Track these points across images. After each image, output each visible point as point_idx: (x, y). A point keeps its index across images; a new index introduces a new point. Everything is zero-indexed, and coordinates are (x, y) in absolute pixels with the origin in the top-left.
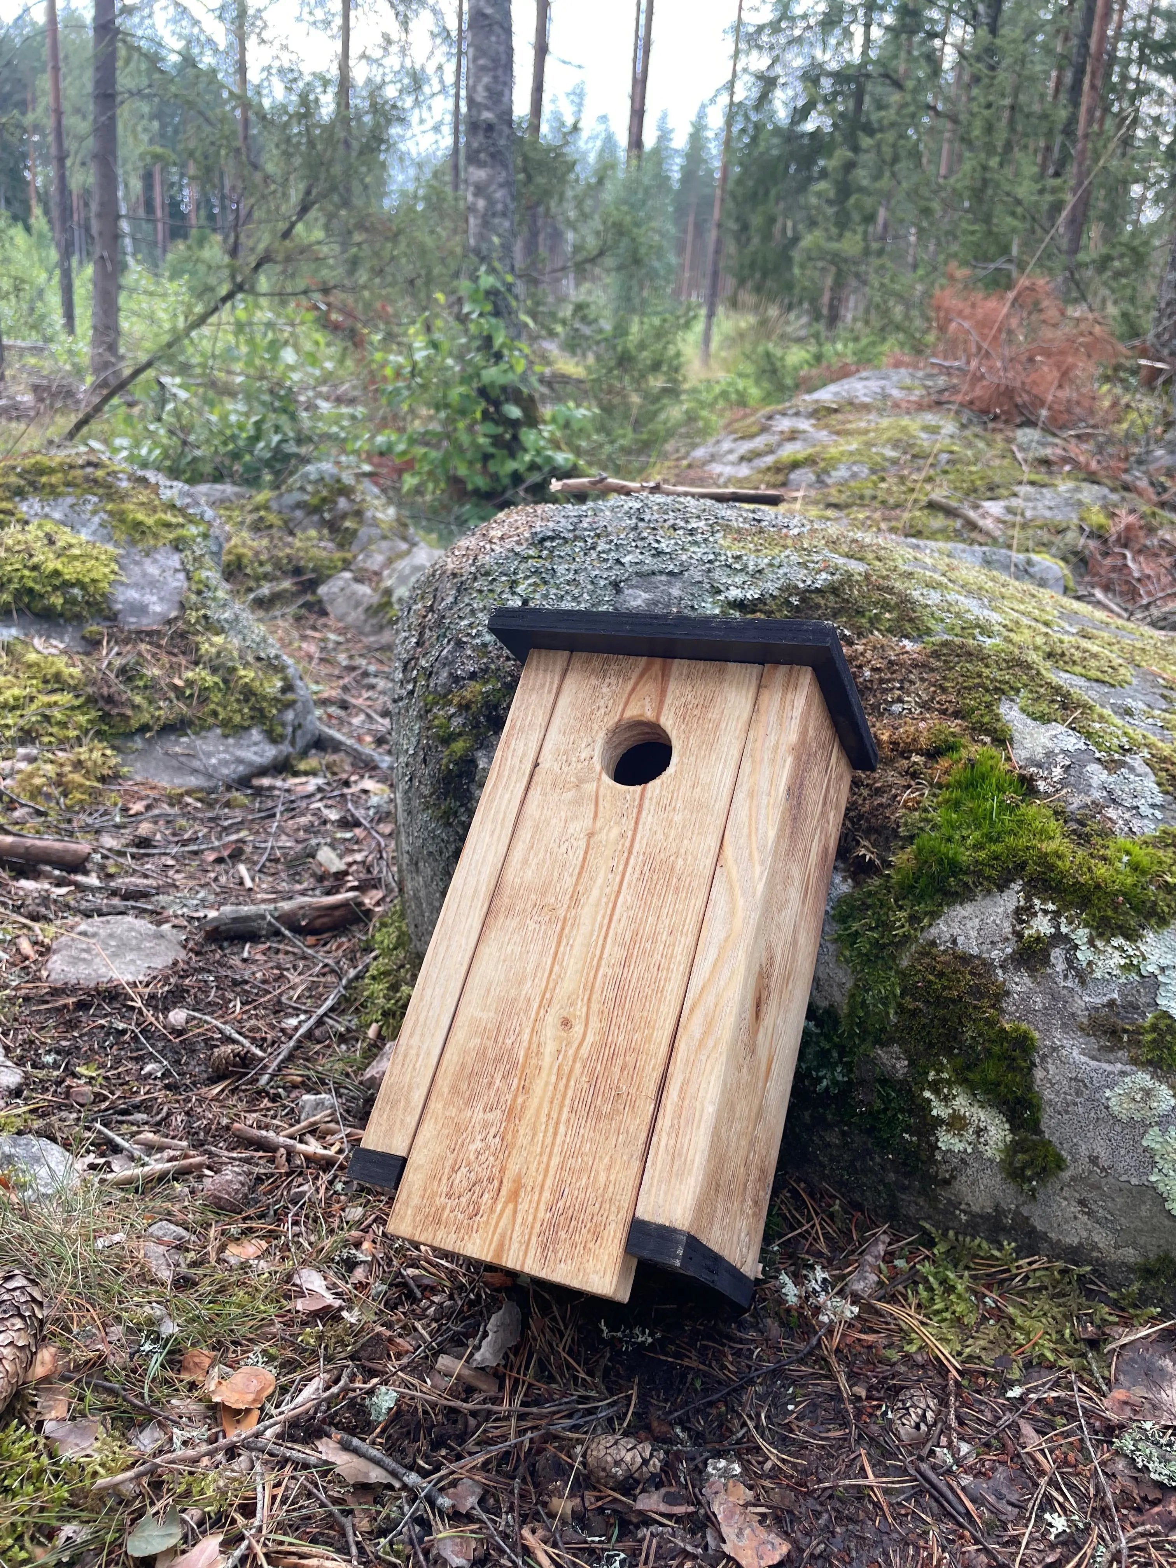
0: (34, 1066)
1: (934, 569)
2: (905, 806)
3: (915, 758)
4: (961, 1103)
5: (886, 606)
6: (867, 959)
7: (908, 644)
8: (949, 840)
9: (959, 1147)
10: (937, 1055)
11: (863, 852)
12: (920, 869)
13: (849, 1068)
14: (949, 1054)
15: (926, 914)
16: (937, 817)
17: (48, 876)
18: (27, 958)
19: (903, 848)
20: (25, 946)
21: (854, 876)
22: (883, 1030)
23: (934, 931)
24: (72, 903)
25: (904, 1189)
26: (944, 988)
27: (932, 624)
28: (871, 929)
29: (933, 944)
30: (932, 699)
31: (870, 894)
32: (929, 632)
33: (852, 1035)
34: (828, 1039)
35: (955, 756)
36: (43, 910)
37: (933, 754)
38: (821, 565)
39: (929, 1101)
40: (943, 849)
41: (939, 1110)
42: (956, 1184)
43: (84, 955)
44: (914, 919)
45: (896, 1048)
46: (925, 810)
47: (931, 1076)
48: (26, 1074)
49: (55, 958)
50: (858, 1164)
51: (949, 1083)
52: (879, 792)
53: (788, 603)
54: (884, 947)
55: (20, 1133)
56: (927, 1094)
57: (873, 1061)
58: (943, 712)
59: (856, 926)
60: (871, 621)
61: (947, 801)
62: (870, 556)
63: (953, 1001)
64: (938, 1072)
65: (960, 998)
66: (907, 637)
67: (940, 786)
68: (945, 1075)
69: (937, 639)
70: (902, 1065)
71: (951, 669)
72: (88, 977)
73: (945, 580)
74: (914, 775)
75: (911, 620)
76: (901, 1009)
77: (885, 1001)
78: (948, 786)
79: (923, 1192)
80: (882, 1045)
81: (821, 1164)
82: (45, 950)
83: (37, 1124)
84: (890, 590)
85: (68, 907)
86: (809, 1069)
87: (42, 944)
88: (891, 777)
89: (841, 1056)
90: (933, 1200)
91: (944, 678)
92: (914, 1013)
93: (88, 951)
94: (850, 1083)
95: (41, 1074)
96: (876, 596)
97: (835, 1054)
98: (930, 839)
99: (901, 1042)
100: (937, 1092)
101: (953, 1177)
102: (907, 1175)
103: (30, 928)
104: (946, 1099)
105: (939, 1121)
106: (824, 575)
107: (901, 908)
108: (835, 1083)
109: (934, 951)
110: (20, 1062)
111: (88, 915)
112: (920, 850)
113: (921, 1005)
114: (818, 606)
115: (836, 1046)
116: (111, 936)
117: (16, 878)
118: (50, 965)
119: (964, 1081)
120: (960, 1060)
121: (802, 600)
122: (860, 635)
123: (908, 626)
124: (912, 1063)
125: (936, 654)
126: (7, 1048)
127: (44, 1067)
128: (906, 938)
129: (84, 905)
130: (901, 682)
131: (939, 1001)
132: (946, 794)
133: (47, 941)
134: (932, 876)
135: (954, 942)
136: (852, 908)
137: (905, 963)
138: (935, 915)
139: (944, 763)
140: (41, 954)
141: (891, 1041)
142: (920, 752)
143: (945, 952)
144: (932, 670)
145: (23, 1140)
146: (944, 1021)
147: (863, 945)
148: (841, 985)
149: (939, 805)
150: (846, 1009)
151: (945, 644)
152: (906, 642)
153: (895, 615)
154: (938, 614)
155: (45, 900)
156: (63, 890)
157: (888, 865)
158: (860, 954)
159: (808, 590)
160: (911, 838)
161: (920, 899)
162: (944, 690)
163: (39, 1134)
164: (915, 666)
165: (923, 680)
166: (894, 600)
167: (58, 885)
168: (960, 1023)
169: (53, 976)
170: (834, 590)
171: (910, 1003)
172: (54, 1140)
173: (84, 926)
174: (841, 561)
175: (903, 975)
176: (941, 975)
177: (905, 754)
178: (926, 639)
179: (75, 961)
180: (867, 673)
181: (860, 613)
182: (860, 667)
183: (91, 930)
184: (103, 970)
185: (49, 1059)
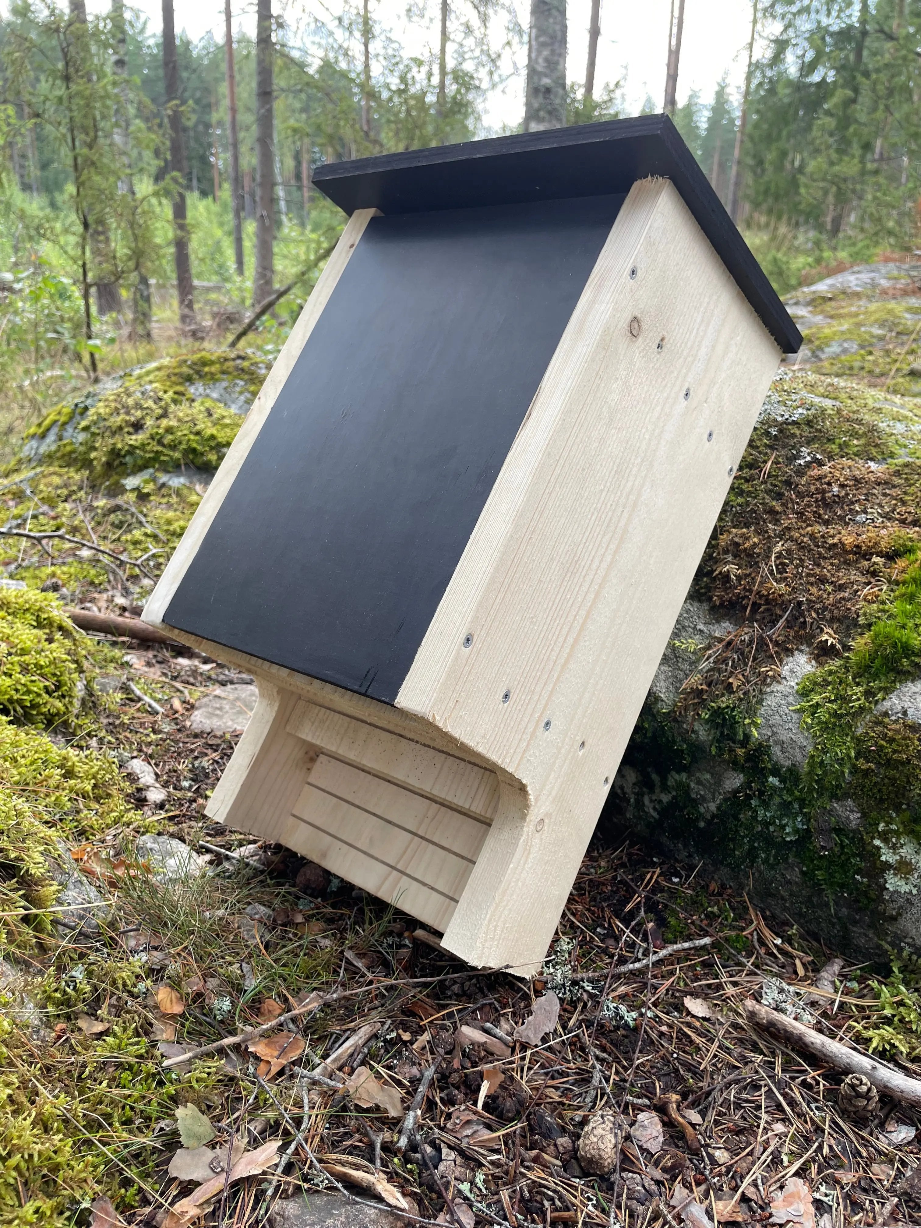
0: (175, 788)
1: (902, 406)
2: (865, 600)
3: (875, 559)
4: (907, 851)
5: (855, 435)
6: (825, 727)
7: (873, 465)
8: (903, 627)
9: (905, 888)
10: (887, 809)
11: (825, 637)
12: (876, 651)
13: (808, 818)
14: (897, 808)
15: (880, 689)
16: (894, 608)
17: (197, 656)
18: (176, 712)
19: (862, 634)
20: (177, 704)
21: (817, 658)
22: (838, 786)
23: (887, 704)
24: (214, 676)
25: (855, 922)
26: (895, 752)
27: (896, 449)
28: (830, 701)
29: (886, 714)
30: (894, 510)
31: (831, 673)
32: (892, 455)
33: (811, 790)
34: (791, 793)
35: (912, 557)
36: (191, 680)
37: (892, 556)
38: (798, 403)
39: (879, 848)
40: (897, 634)
41: (887, 856)
42: (901, 921)
43: (218, 712)
44: (869, 694)
45: (850, 802)
46: (883, 603)
47: (881, 827)
48: (169, 795)
49: (196, 713)
50: (815, 900)
51: (897, 833)
52: (841, 588)
53: (767, 433)
54: (841, 716)
55: (159, 834)
56: (877, 842)
57: (830, 812)
58: (903, 522)
59: (817, 699)
60: (840, 447)
61: (904, 595)
62: (843, 396)
63: (902, 763)
64: (887, 824)
65: (908, 761)
66: (872, 459)
67: (897, 583)
68: (894, 827)
69: (900, 461)
70: (855, 817)
71: (910, 485)
72: (219, 729)
73: (911, 414)
74: (874, 574)
75: (877, 446)
76: (855, 770)
77: (841, 762)
78: (904, 583)
79: (872, 926)
80: (838, 800)
81: (783, 898)
82: (191, 707)
83: (172, 829)
84: (860, 422)
85: (209, 678)
86: (773, 817)
87: (188, 703)
88: (854, 575)
89: (801, 809)
90: (882, 933)
91: (905, 493)
92: (867, 773)
93: (220, 709)
94: (808, 831)
95: (179, 794)
96: (846, 426)
97: (796, 806)
98: (886, 626)
99: (855, 797)
100: (886, 840)
101: (900, 915)
102: (859, 910)
103: (181, 692)
104: (894, 847)
105: (887, 866)
106: (800, 411)
107: (858, 684)
108: (796, 831)
109: (886, 720)
110: (165, 785)
111: (223, 684)
112: (877, 635)
113: (873, 766)
114: (794, 436)
115: (796, 799)
116: (238, 699)
117: (175, 657)
118: (192, 718)
119: (912, 833)
120: (908, 814)
121: (781, 431)
122: (831, 458)
123: (874, 451)
124: (864, 815)
125: (897, 473)
126: (156, 774)
127: (181, 789)
128: (861, 709)
129: (221, 677)
130: (866, 495)
131: (889, 763)
132: (902, 589)
133: (192, 701)
134: (885, 658)
135: (905, 713)
136: (815, 684)
137: (860, 731)
138: (887, 691)
139: (901, 563)
140: (187, 710)
141: (846, 796)
142: (880, 554)
143: (896, 721)
144: (894, 487)
145: (162, 839)
146: (893, 780)
147: (823, 715)
148: (802, 748)
149: (896, 598)
150: (806, 768)
151: (907, 465)
152: (871, 464)
153: (862, 441)
154: (902, 441)
155: (194, 672)
156: (207, 667)
157: (848, 649)
158: (820, 723)
159: (786, 422)
160: (870, 625)
161: (875, 677)
162: (904, 503)
163: (172, 836)
164: (879, 484)
165: (885, 495)
166: (862, 430)
167: (205, 663)
168: (908, 782)
169: (194, 726)
170: (809, 423)
171: (862, 764)
172: (184, 841)
173: (218, 691)
174: (817, 400)
175: (858, 741)
176: (892, 740)
177: (867, 556)
178: (890, 461)
179: (211, 715)
180: (836, 489)
181: (831, 440)
182: (829, 484)
183: (223, 695)
184: (230, 723)
185: (186, 784)
